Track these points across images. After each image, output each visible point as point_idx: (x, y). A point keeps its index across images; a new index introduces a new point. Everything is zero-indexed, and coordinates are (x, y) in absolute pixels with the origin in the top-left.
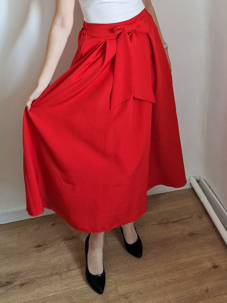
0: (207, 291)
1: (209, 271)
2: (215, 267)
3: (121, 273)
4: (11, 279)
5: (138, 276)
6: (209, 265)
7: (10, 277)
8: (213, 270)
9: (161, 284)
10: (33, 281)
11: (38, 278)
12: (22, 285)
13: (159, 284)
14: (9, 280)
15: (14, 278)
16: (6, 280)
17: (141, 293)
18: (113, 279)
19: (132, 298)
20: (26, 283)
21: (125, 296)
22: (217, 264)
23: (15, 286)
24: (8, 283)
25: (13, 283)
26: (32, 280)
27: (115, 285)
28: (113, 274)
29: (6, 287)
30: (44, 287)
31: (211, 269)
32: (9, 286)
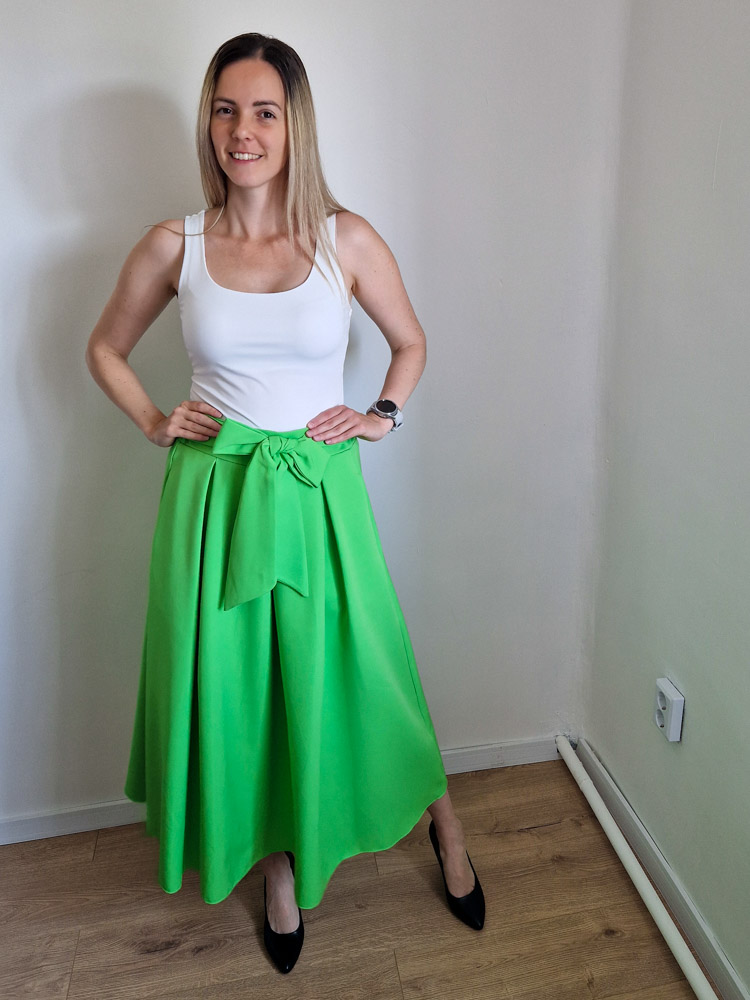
0: (590, 983)
1: (596, 939)
2: (610, 932)
3: (405, 934)
4: (174, 936)
5: (442, 942)
6: (594, 926)
7: (174, 932)
8: (603, 937)
9: (491, 963)
10: (222, 943)
11: (232, 938)
12: (199, 949)
13: (486, 963)
14: (172, 939)
15: (181, 935)
16: (164, 939)
17: (449, 981)
18: (389, 946)
19: (428, 988)
20: (206, 947)
21: (414, 985)
22: (613, 927)
23: (184, 951)
24: (169, 945)
25: (178, 945)
26: (219, 942)
27: (393, 960)
28: (390, 936)
29: (165, 953)
30: (244, 957)
31: (600, 936)
32: (172, 952)
